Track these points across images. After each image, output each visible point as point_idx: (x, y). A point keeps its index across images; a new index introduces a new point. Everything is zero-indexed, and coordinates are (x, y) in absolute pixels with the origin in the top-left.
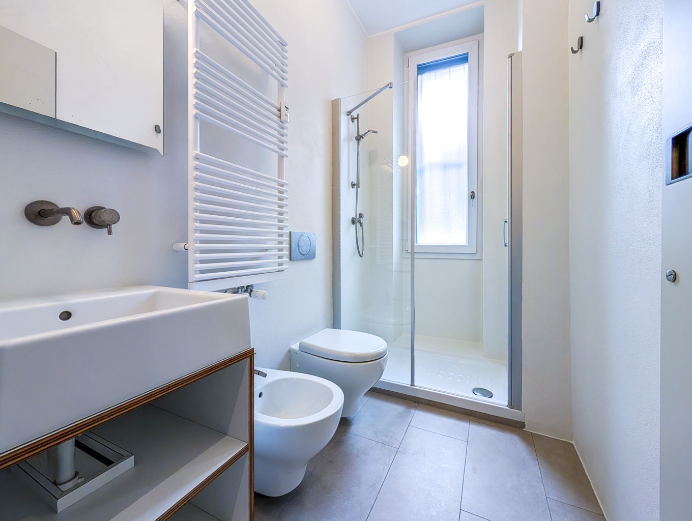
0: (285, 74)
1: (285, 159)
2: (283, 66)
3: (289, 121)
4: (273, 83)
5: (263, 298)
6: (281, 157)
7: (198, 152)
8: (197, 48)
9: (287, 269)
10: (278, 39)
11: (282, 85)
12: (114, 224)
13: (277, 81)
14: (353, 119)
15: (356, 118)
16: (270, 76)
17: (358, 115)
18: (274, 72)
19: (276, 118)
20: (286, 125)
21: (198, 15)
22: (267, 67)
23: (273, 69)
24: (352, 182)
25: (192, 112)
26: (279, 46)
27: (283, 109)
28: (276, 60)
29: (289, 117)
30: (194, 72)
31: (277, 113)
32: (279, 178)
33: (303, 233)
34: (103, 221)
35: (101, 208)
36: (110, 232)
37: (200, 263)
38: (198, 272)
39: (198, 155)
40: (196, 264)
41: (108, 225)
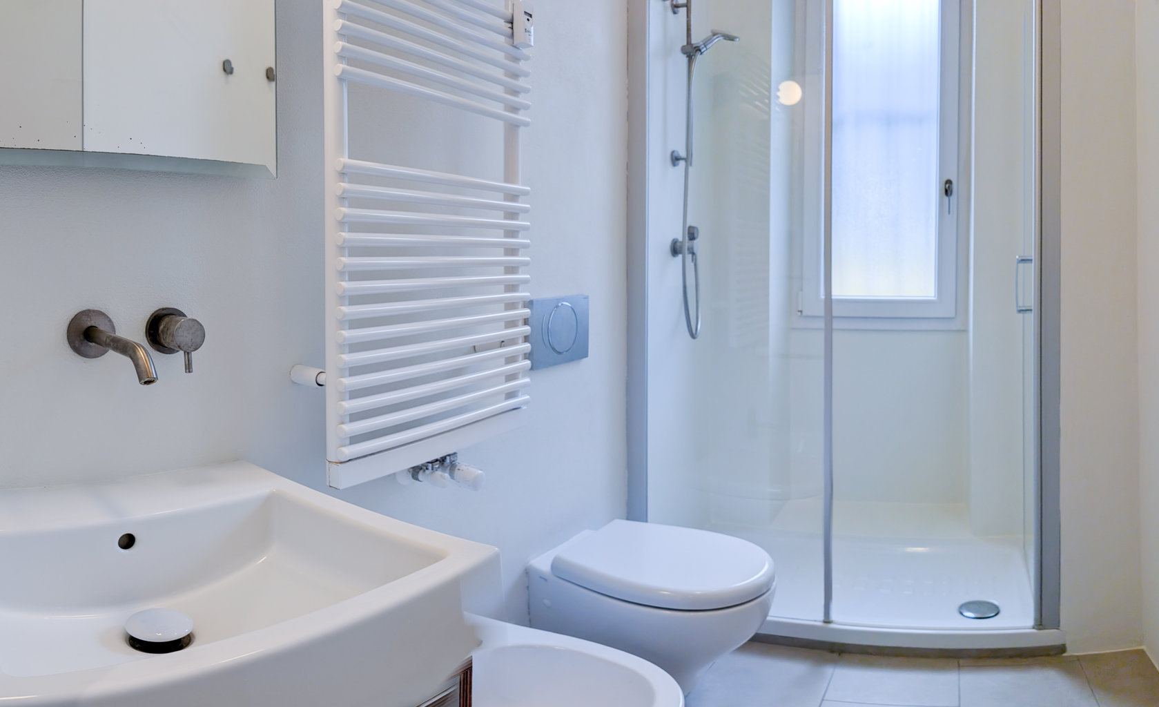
1: (522, 130)
3: (532, 44)
5: (474, 484)
6: (512, 129)
7: (345, 160)
9: (526, 403)
12: (196, 349)
14: (675, 7)
15: (682, 6)
19: (501, 39)
20: (525, 51)
24: (673, 152)
25: (332, 68)
27: (520, 20)
29: (532, 35)
31: (505, 27)
32: (507, 180)
33: (559, 300)
34: (179, 347)
35: (172, 312)
36: (188, 368)
37: (351, 421)
38: (348, 442)
39: (344, 166)
40: (343, 423)
41: (186, 348)
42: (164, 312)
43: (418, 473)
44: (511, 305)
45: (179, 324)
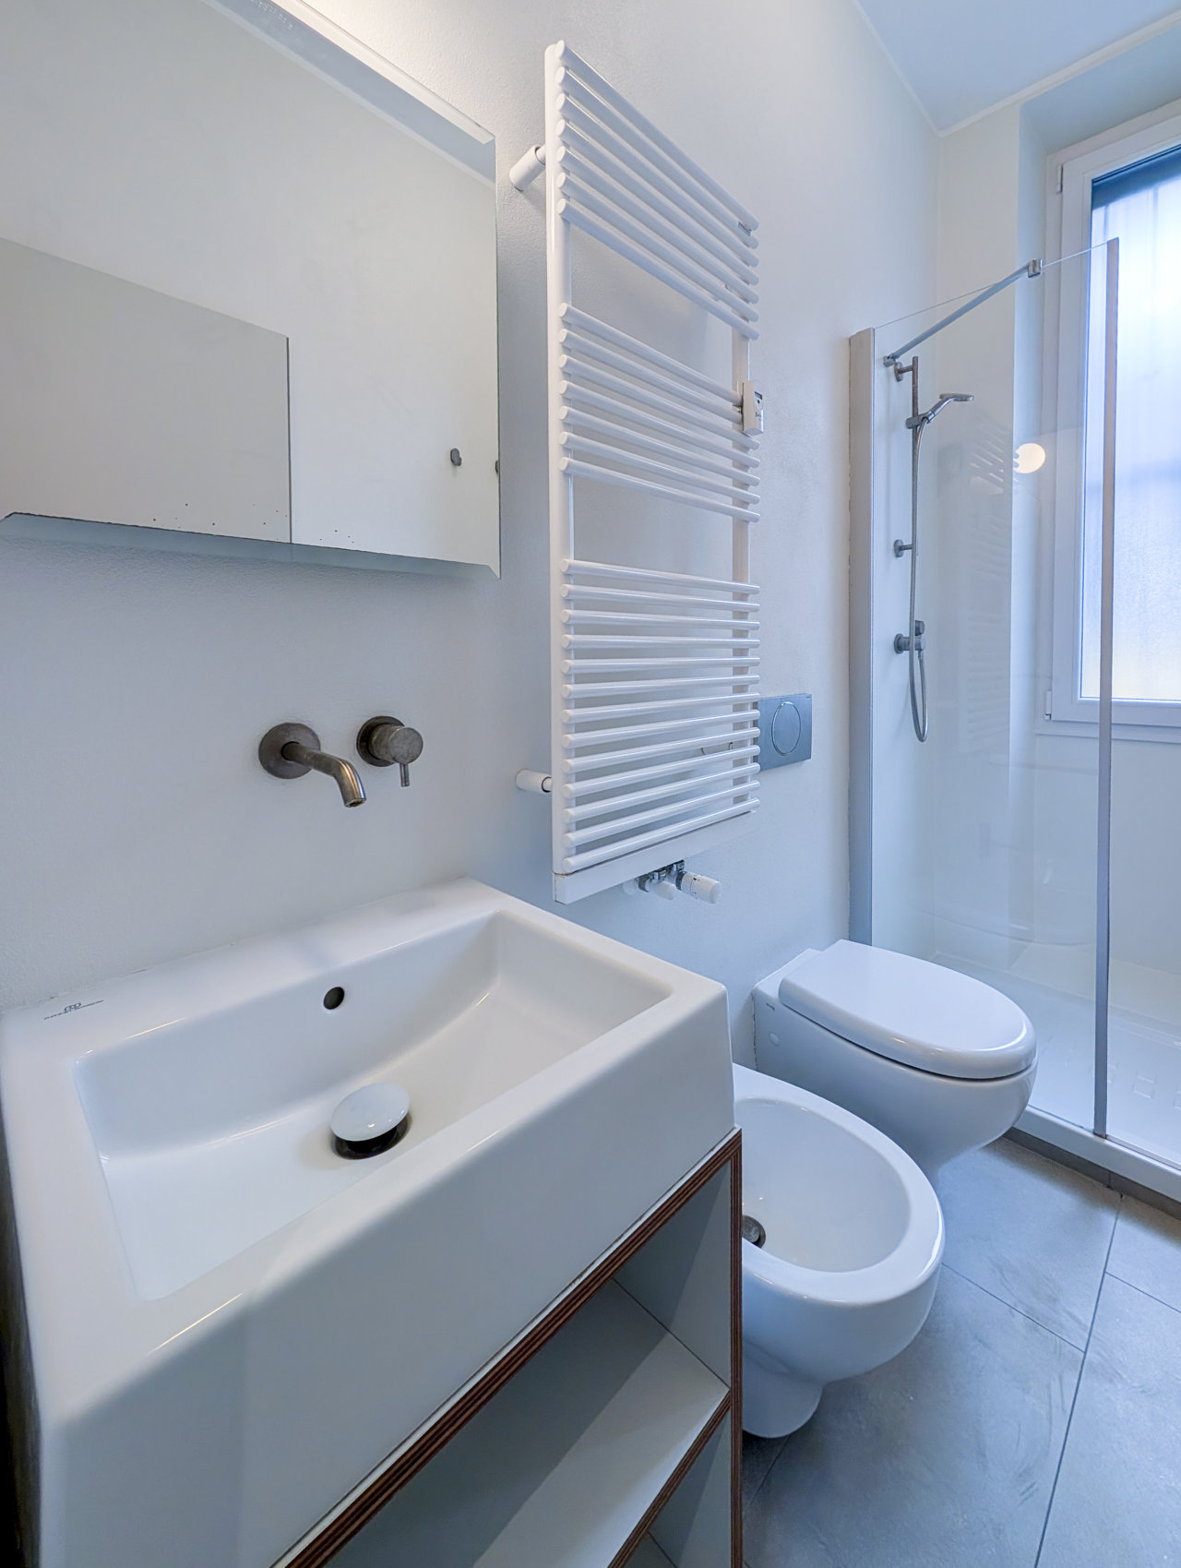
0: (750, 306)
1: (751, 525)
2: (745, 284)
3: (762, 430)
4: (720, 334)
5: (712, 898)
6: (741, 524)
7: (571, 561)
8: (566, 301)
9: (756, 807)
10: (737, 220)
11: (744, 337)
12: (412, 761)
13: (730, 328)
14: (899, 372)
15: (907, 370)
16: (710, 315)
17: (915, 360)
18: (721, 305)
19: (730, 426)
20: (755, 439)
21: (568, 218)
22: (705, 294)
23: (718, 296)
24: (896, 543)
25: (558, 462)
26: (739, 236)
27: (750, 402)
28: (728, 270)
29: (763, 418)
30: (563, 364)
31: (734, 411)
32: (734, 580)
33: (783, 699)
34: (394, 759)
35: (387, 721)
36: (405, 781)
37: (578, 829)
38: (574, 851)
39: (570, 567)
40: (569, 832)
41: (402, 759)
42: (378, 721)
43: (644, 882)
44: (739, 707)
45: (393, 734)
